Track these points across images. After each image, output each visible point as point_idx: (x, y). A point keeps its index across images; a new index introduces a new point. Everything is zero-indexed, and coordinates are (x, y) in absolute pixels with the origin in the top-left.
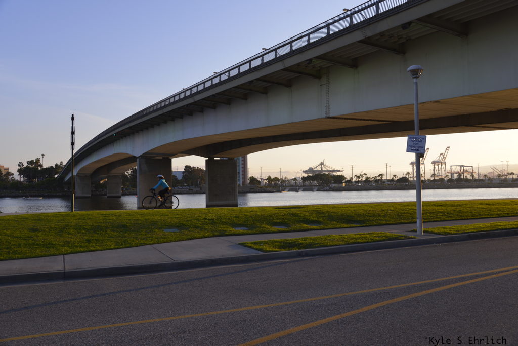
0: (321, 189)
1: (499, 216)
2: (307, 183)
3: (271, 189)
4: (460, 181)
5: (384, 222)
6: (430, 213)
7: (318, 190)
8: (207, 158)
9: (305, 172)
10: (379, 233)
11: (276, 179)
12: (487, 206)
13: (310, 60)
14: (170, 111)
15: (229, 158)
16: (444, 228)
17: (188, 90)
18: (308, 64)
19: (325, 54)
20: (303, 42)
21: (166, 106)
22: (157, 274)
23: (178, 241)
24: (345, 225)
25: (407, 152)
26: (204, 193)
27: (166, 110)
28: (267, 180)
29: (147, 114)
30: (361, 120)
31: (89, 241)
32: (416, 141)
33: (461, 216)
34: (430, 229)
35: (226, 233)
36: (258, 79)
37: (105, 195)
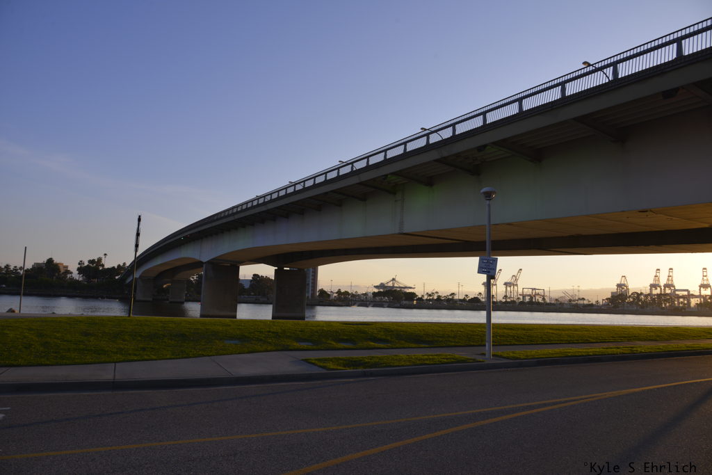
0: (391, 305)
1: (569, 342)
2: (378, 298)
3: (340, 303)
4: (532, 304)
5: (453, 344)
6: (500, 336)
7: (389, 307)
8: (276, 268)
9: (376, 287)
10: (446, 356)
11: (346, 293)
12: (558, 331)
13: (386, 175)
14: (242, 218)
15: (299, 269)
16: (513, 353)
17: (261, 197)
18: (384, 179)
19: (400, 171)
20: (380, 158)
21: (237, 212)
22: (212, 388)
23: (239, 353)
24: (414, 345)
25: (478, 273)
26: (271, 304)
27: (237, 217)
28: (337, 293)
29: (217, 220)
30: (435, 238)
31: (144, 349)
32: (487, 262)
33: (531, 341)
34: (499, 353)
35: (290, 348)
36: (334, 191)
37: (168, 300)
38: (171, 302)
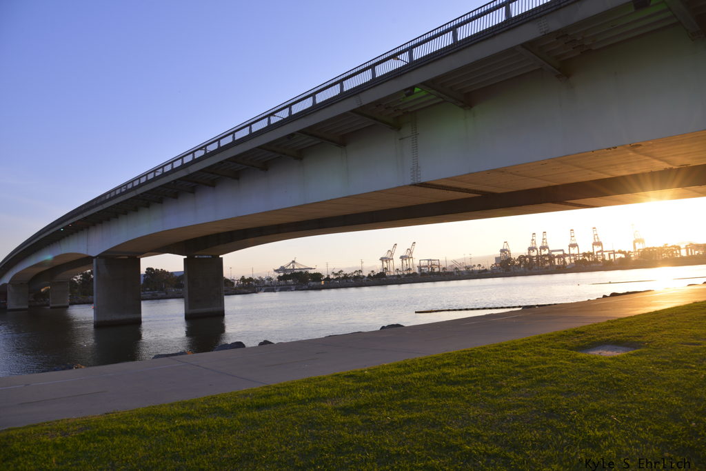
0: (299, 288)
3: (246, 291)
4: (433, 274)
7: (296, 290)
8: (186, 257)
9: (276, 271)
11: (251, 279)
15: (212, 256)
28: (241, 280)
37: (48, 305)
38: (52, 308)
